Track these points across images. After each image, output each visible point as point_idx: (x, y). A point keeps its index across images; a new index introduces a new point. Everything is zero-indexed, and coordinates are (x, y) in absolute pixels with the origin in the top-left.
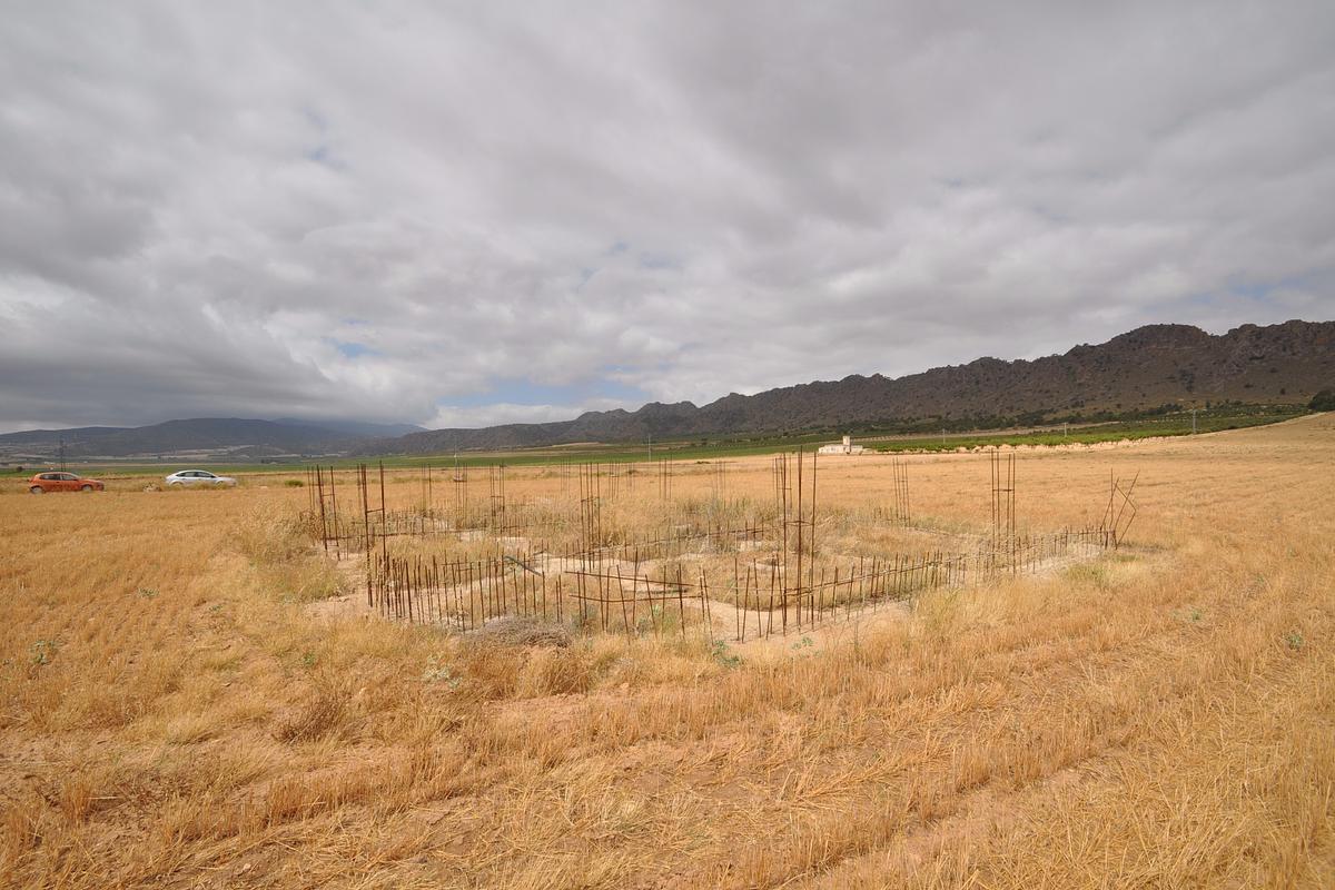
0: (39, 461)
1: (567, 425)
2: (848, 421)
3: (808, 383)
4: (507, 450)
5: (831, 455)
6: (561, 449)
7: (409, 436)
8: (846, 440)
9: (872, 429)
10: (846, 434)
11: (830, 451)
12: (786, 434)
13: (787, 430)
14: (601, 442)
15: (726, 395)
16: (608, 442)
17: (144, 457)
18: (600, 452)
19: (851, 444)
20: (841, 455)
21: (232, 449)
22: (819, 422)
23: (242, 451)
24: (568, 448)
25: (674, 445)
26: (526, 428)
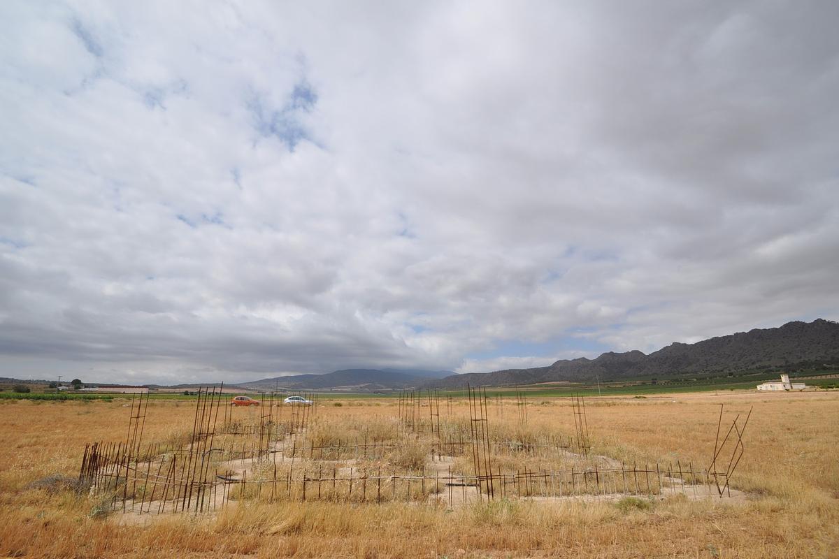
0: (285, 391)
1: (546, 369)
2: (796, 361)
3: (746, 332)
4: (506, 387)
5: (770, 391)
6: (541, 386)
7: (448, 378)
8: (784, 378)
9: (825, 368)
10: (786, 372)
11: (770, 389)
12: (731, 374)
13: (733, 371)
14: (570, 381)
15: (670, 344)
16: (576, 381)
17: (324, 389)
18: (569, 388)
19: (791, 382)
20: (781, 391)
21: (362, 386)
22: (767, 364)
23: (366, 387)
24: (546, 386)
25: (627, 383)
26: (517, 372)
